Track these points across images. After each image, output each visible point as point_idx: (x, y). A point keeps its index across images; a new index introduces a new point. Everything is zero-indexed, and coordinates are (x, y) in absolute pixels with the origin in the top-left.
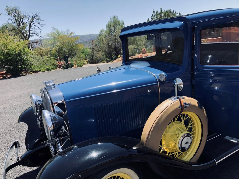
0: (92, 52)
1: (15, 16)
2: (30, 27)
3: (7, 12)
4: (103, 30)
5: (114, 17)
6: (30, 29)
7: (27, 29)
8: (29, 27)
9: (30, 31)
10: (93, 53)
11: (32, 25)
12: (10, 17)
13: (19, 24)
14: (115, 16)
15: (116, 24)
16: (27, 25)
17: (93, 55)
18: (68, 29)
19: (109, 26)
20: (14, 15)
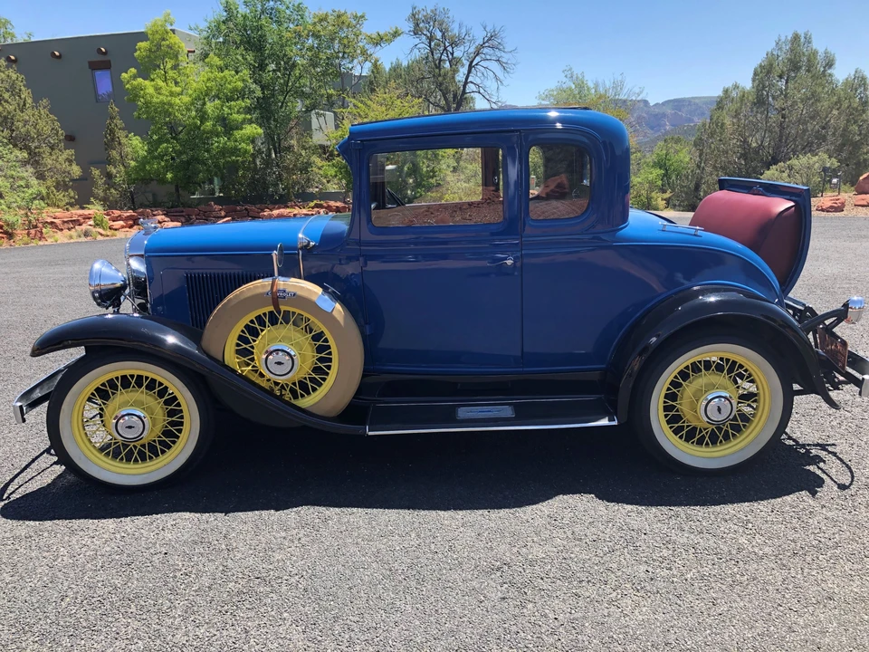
0: (699, 167)
1: (431, 39)
2: (469, 72)
3: (412, 25)
4: (736, 87)
5: (796, 38)
6: (467, 79)
7: (460, 77)
8: (466, 72)
9: (466, 83)
10: (703, 169)
11: (477, 64)
12: (417, 41)
13: (439, 63)
14: (799, 32)
15: (794, 66)
16: (463, 65)
17: (702, 178)
18: (620, 78)
19: (764, 73)
20: (429, 35)
